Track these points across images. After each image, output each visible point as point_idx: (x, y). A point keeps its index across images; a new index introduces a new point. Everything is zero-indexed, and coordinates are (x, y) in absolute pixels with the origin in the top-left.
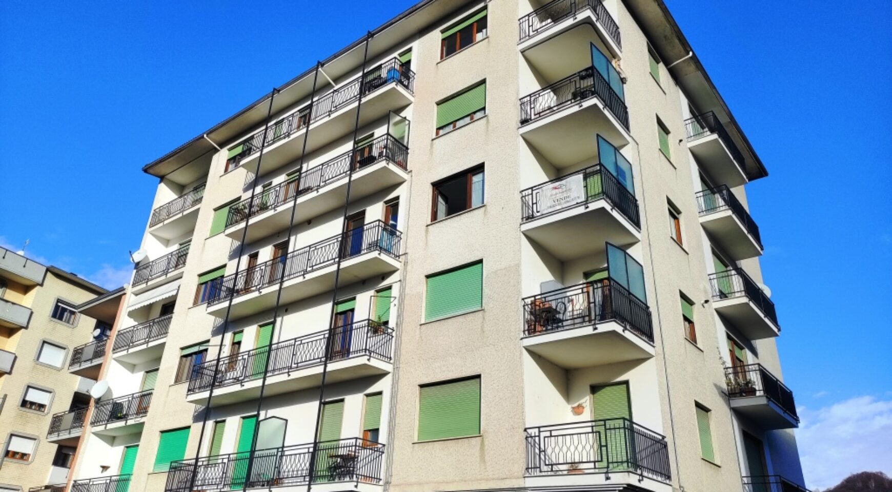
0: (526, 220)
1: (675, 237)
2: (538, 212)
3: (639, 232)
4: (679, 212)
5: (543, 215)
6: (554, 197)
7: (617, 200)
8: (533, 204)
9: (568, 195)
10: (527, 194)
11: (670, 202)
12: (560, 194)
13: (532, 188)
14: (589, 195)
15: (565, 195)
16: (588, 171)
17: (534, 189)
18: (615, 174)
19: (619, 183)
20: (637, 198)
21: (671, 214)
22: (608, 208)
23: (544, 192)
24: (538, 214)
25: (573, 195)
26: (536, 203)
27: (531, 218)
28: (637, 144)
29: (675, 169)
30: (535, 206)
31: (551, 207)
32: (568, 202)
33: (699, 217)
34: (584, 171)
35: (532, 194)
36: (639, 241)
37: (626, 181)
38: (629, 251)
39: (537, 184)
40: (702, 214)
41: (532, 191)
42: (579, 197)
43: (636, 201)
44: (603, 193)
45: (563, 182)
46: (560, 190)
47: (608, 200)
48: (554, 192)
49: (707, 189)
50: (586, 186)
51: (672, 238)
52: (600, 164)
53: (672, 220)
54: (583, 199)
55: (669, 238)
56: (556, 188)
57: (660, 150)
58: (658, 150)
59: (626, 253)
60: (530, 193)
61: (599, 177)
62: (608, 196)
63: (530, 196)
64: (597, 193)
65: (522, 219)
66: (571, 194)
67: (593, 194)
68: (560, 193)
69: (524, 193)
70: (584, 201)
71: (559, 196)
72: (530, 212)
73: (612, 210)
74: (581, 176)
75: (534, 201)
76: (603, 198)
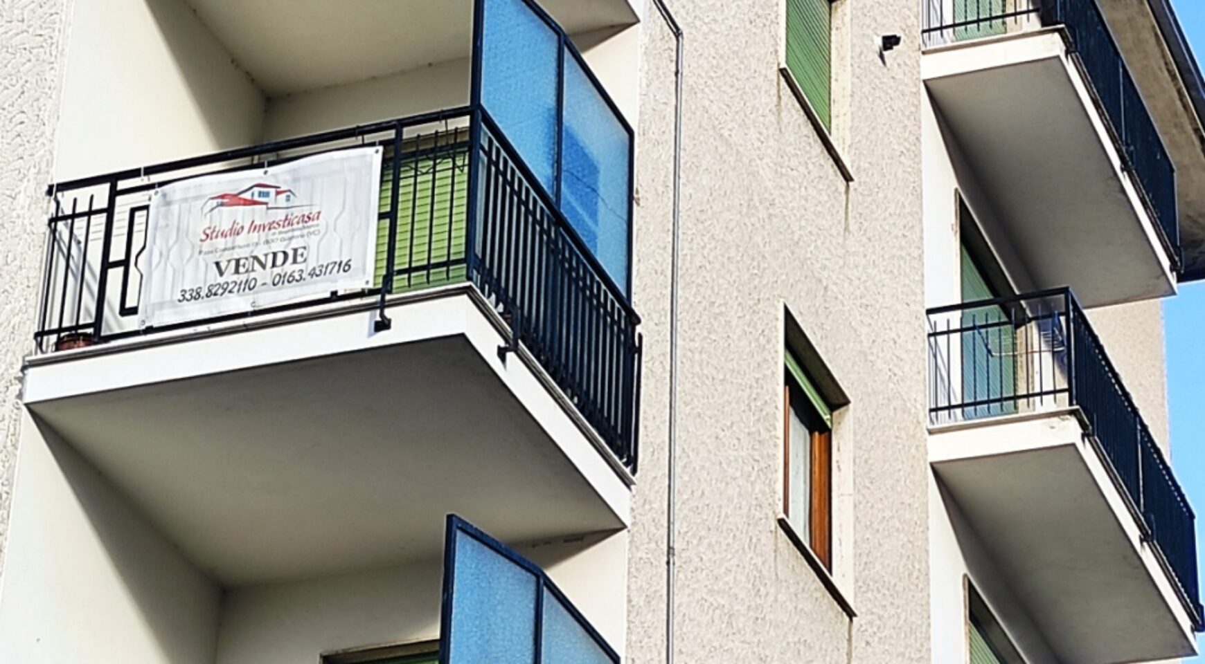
0: (59, 345)
1: (799, 526)
2: (125, 311)
3: (628, 483)
4: (837, 400)
5: (150, 330)
6: (220, 243)
7: (537, 309)
8: (106, 265)
9: (295, 244)
10: (82, 207)
11: (796, 342)
12: (254, 236)
13: (113, 179)
14: (401, 262)
15: (278, 247)
16: (409, 133)
17: (122, 185)
18: (542, 172)
19: (559, 220)
20: (638, 306)
21: (796, 399)
22: (486, 341)
23: (175, 208)
24: (131, 323)
25: (320, 250)
26: (125, 263)
27: (89, 340)
28: (678, 33)
29: (848, 178)
30: (115, 275)
31: (196, 296)
32: (291, 279)
33: (931, 432)
34: (391, 134)
35: (110, 211)
36: (624, 527)
37: (594, 215)
38: (561, 574)
39: (142, 165)
40: (944, 419)
41: (114, 193)
42: (345, 267)
43: (633, 319)
44: (471, 260)
45: (278, 174)
46: (258, 214)
47: (490, 302)
48: (228, 216)
49: (988, 296)
50: (390, 216)
51: (782, 524)
52: (475, 110)
53: (799, 432)
54: (365, 276)
55: (773, 524)
56: (234, 199)
57: (783, 72)
58: (773, 74)
59: (544, 585)
60: (101, 202)
61: (462, 178)
62: (491, 282)
63: (99, 221)
64: (439, 255)
65: (40, 335)
66: (313, 241)
67: (420, 259)
68: (254, 227)
69: (66, 198)
70: (372, 292)
71: (246, 246)
72: (90, 303)
73: (502, 353)
74: (374, 156)
75: (117, 254)
76: (466, 291)
